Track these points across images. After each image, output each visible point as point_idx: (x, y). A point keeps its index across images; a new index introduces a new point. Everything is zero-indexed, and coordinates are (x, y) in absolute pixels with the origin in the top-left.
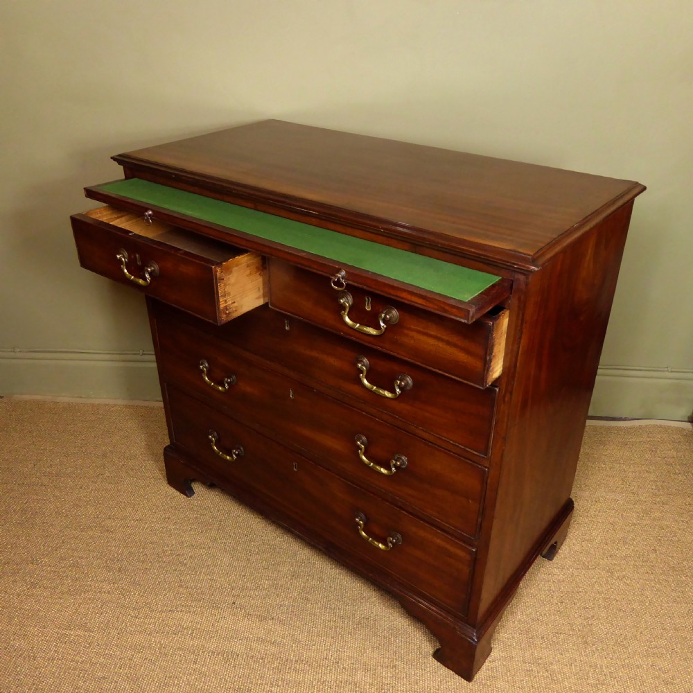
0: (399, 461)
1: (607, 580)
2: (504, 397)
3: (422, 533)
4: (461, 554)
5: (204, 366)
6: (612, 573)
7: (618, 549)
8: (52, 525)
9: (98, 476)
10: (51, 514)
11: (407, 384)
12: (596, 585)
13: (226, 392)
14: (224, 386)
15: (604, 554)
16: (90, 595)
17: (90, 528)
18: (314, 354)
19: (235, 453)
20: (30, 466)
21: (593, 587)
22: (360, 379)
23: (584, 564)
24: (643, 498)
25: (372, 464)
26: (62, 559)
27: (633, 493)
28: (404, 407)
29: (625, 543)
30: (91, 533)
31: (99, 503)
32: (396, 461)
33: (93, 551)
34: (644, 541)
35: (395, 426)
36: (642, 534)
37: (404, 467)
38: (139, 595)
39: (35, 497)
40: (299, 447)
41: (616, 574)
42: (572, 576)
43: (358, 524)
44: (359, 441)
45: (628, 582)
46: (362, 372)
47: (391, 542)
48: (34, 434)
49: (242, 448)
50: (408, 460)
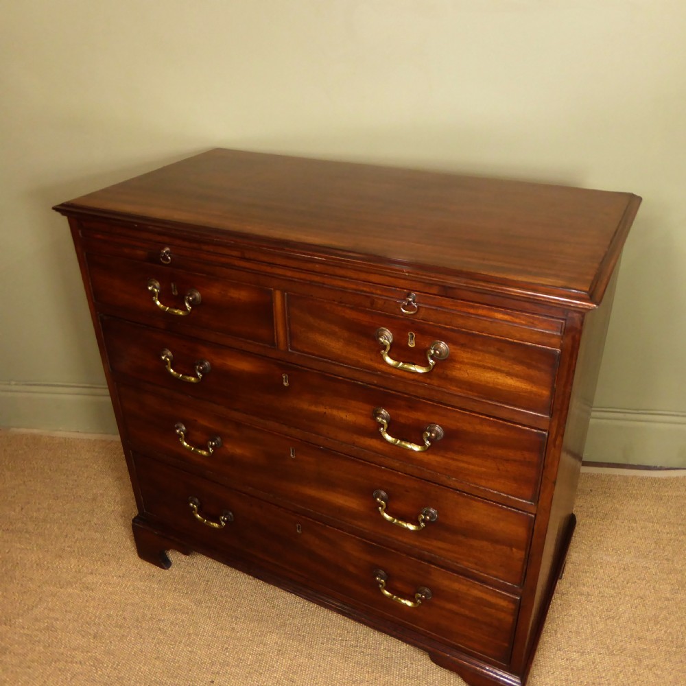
0: (428, 515)
1: (634, 670)
2: (555, 440)
3: (456, 586)
4: (503, 603)
5: (181, 430)
6: (640, 661)
7: (648, 630)
8: (31, 579)
9: (85, 524)
10: (32, 567)
11: (437, 434)
12: (621, 676)
13: (211, 456)
14: (207, 450)
15: (632, 636)
16: (61, 665)
17: (69, 584)
18: (321, 409)
19: (223, 520)
20: (18, 509)
21: (618, 678)
22: (380, 433)
23: (608, 647)
24: (679, 567)
25: (395, 521)
26: (36, 620)
27: (668, 560)
28: (433, 459)
29: (657, 623)
30: (70, 590)
31: (83, 555)
32: (425, 515)
33: (70, 612)
34: (678, 620)
35: (422, 479)
36: (677, 612)
37: (434, 520)
38: (111, 667)
39: (18, 545)
40: (303, 508)
41: (646, 662)
42: (593, 663)
43: (379, 583)
44: (378, 497)
45: (659, 672)
46: (382, 426)
47: (419, 598)
48: (26, 473)
49: (231, 514)
50: (438, 513)
